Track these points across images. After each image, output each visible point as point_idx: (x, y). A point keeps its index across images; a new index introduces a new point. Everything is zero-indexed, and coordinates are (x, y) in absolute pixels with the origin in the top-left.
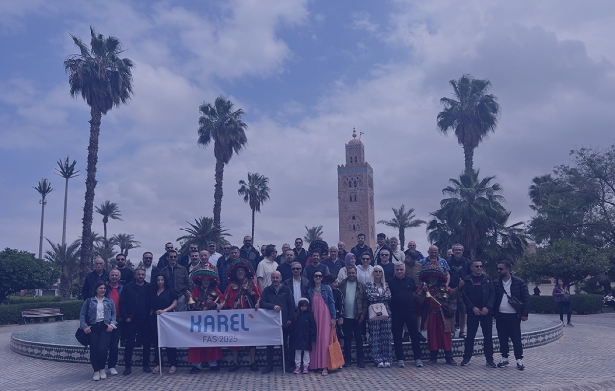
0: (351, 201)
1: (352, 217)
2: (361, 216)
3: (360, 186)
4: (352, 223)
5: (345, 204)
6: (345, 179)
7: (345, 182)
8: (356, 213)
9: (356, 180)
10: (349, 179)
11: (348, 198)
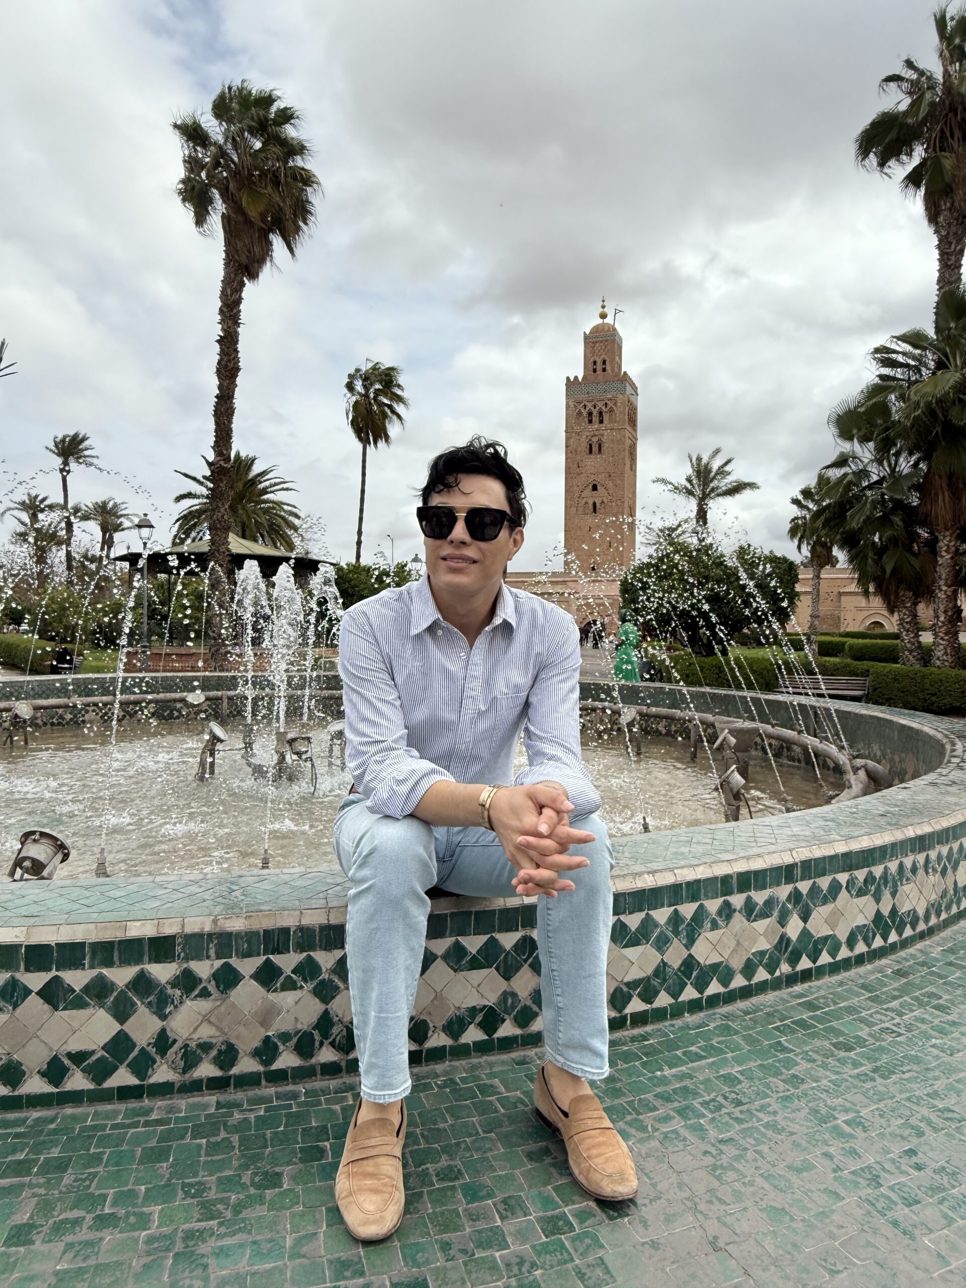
0: (591, 452)
1: (590, 487)
2: (610, 484)
3: (610, 421)
4: (590, 497)
5: (578, 458)
6: (580, 407)
7: (580, 413)
8: (601, 478)
9: (604, 408)
10: (589, 405)
11: (584, 446)
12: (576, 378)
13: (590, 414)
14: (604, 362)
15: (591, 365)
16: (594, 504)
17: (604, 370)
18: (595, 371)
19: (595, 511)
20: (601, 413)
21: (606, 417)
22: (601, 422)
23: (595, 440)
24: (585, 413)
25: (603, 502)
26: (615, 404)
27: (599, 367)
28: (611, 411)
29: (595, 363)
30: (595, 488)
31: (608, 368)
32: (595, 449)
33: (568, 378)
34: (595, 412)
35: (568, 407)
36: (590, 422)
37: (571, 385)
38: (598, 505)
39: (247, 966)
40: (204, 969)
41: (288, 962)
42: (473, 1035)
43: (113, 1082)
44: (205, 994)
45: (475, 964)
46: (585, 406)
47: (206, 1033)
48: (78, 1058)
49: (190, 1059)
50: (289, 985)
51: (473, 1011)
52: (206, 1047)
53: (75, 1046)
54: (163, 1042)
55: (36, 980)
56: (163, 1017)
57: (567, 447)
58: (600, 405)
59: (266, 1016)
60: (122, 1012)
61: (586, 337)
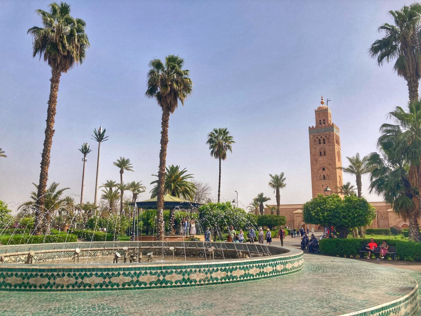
1: (322, 169)
2: (330, 168)
3: (328, 142)
4: (322, 173)
5: (316, 157)
6: (315, 138)
7: (315, 140)
8: (326, 165)
9: (325, 138)
10: (319, 137)
11: (318, 152)
12: (313, 127)
13: (320, 140)
14: (324, 120)
15: (319, 122)
16: (324, 176)
17: (324, 123)
18: (320, 124)
19: (324, 179)
20: (324, 140)
21: (326, 141)
22: (324, 143)
23: (322, 150)
24: (317, 140)
25: (327, 175)
26: (330, 136)
27: (322, 122)
28: (328, 139)
29: (320, 121)
30: (324, 169)
31: (326, 122)
32: (323, 153)
33: (309, 127)
34: (322, 140)
35: (310, 138)
36: (320, 143)
37: (311, 130)
38: (326, 176)
39: (66, 274)
40: (61, 273)
41: (72, 273)
42: (98, 287)
43: (47, 289)
44: (60, 277)
45: (99, 276)
46: (317, 138)
47: (60, 283)
48: (44, 285)
49: (58, 287)
50: (72, 277)
51: (99, 284)
52: (60, 285)
53: (43, 283)
54: (54, 283)
55: (39, 274)
56: (55, 280)
57: (311, 153)
58: (324, 137)
59: (68, 281)
60: (49, 279)
61: (316, 111)
